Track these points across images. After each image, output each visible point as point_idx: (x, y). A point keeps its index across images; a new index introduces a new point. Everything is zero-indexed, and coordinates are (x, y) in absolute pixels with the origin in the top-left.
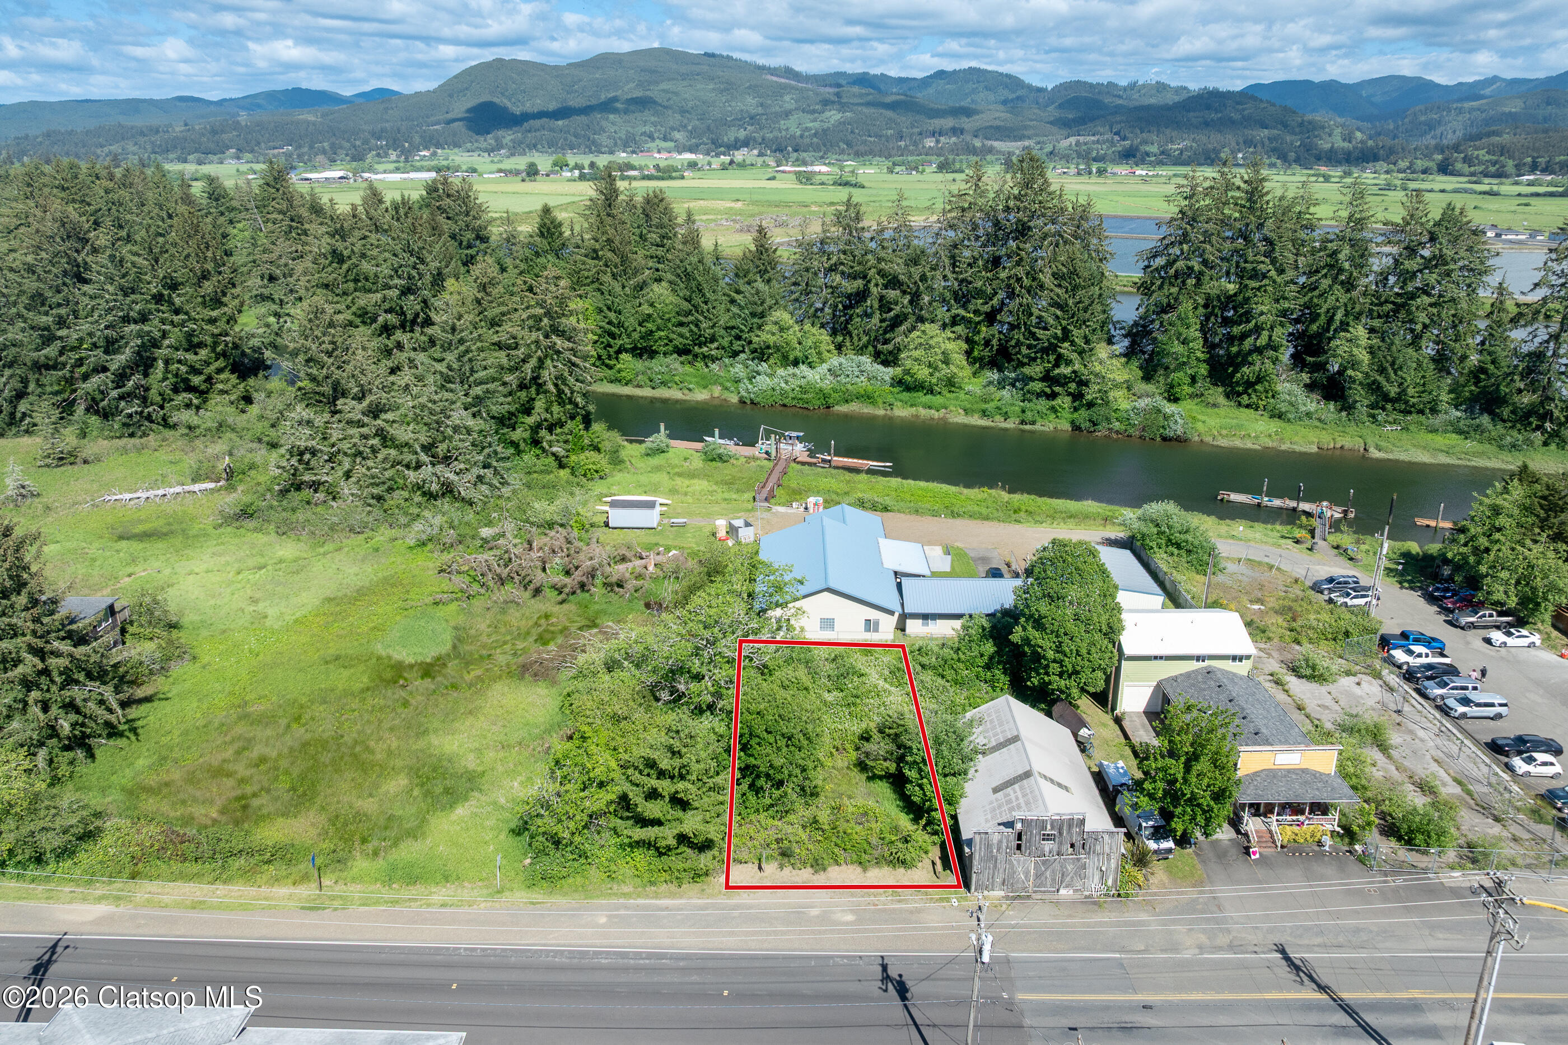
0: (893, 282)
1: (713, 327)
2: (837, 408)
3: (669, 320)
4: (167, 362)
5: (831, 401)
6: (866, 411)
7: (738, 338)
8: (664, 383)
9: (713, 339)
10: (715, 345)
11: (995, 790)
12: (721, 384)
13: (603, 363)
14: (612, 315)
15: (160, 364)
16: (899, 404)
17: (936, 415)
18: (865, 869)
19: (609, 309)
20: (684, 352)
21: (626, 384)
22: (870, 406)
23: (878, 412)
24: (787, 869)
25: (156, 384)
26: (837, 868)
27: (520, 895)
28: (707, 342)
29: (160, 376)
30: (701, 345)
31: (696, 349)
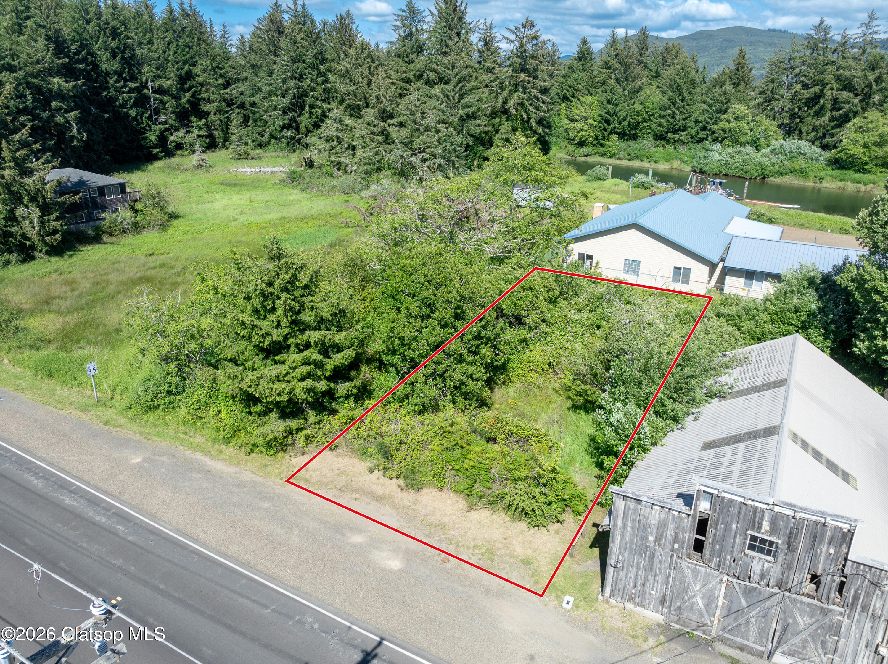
0: (848, 86)
1: (684, 119)
2: (771, 179)
3: (653, 115)
4: (312, 107)
5: (766, 172)
6: (796, 182)
7: (704, 128)
8: (637, 157)
9: (684, 129)
10: (685, 133)
11: (707, 446)
12: (681, 159)
13: (599, 143)
14: (610, 107)
15: (307, 108)
16: (829, 178)
17: (863, 188)
18: (471, 507)
19: (609, 103)
20: (660, 137)
21: (610, 157)
22: (803, 179)
23: (810, 184)
24: (377, 473)
25: (305, 120)
26: (435, 492)
27: (110, 413)
28: (679, 130)
29: (307, 115)
30: (674, 133)
31: (670, 135)
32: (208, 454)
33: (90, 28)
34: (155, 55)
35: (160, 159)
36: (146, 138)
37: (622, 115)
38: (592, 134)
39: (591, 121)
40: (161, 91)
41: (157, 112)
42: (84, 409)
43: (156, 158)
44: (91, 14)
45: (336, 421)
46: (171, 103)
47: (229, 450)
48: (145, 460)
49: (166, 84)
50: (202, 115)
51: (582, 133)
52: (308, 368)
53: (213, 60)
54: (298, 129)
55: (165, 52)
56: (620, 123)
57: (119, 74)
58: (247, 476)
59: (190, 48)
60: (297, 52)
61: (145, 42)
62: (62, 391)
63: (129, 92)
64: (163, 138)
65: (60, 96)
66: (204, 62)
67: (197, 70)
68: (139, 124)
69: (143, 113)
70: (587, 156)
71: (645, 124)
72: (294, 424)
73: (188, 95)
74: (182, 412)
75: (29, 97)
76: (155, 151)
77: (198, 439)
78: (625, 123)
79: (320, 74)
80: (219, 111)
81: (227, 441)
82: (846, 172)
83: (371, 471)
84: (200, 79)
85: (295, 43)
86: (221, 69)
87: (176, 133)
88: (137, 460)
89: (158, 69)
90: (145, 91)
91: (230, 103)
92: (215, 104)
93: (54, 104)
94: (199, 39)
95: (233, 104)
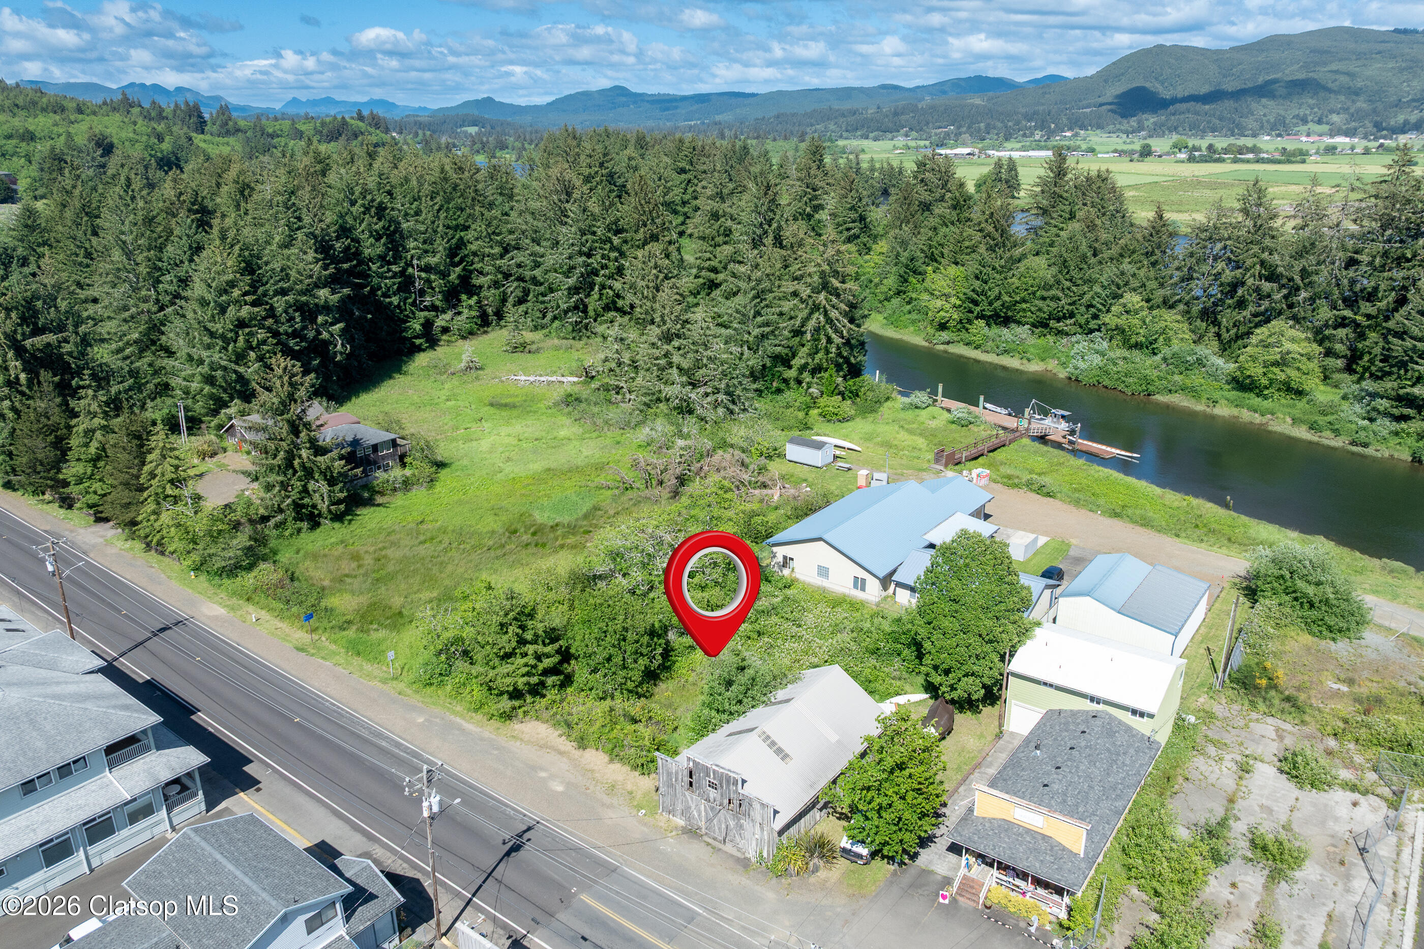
0: (1272, 277)
1: (1070, 304)
2: (1157, 396)
3: (1034, 293)
4: (603, 287)
5: (1151, 388)
6: (1185, 404)
8: (1008, 352)
9: (1072, 315)
10: (1072, 321)
12: (1058, 358)
13: (963, 328)
14: (977, 284)
15: (597, 288)
16: (1224, 402)
17: (1257, 419)
18: (611, 761)
19: (977, 278)
20: (1041, 325)
21: (976, 348)
22: (1193, 400)
23: (1200, 407)
24: (564, 738)
25: (593, 302)
26: (594, 751)
27: (401, 686)
28: (1065, 317)
29: (596, 297)
30: (1058, 320)
31: (1052, 323)
32: (464, 719)
33: (354, 209)
34: (422, 228)
35: (424, 350)
36: (409, 328)
37: (992, 295)
38: (955, 316)
39: (953, 300)
40: (427, 269)
41: (422, 293)
42: (384, 681)
43: (419, 349)
44: (357, 193)
45: (544, 702)
46: (438, 282)
47: (479, 716)
48: (426, 720)
49: (433, 260)
50: (473, 290)
51: (942, 313)
52: (527, 669)
53: (489, 225)
54: (585, 311)
55: (433, 222)
56: (990, 304)
57: (382, 258)
58: (487, 734)
59: (462, 210)
60: (587, 222)
61: (412, 212)
62: (368, 667)
63: (391, 278)
64: (428, 325)
65: (326, 308)
66: (478, 227)
67: (470, 235)
68: (401, 312)
69: (406, 298)
70: (948, 343)
71: (1024, 306)
72: (516, 703)
73: (458, 269)
74: (449, 688)
75: (298, 320)
76: (418, 342)
77: (458, 708)
78: (997, 304)
79: (613, 248)
80: (496, 284)
81: (476, 710)
82: (1246, 395)
83: (560, 736)
84: (473, 247)
85: (584, 211)
86: (498, 234)
87: (444, 316)
88: (421, 720)
89: (425, 242)
90: (410, 270)
91: (507, 276)
92: (489, 277)
93: (320, 319)
94: (473, 199)
95: (511, 275)
